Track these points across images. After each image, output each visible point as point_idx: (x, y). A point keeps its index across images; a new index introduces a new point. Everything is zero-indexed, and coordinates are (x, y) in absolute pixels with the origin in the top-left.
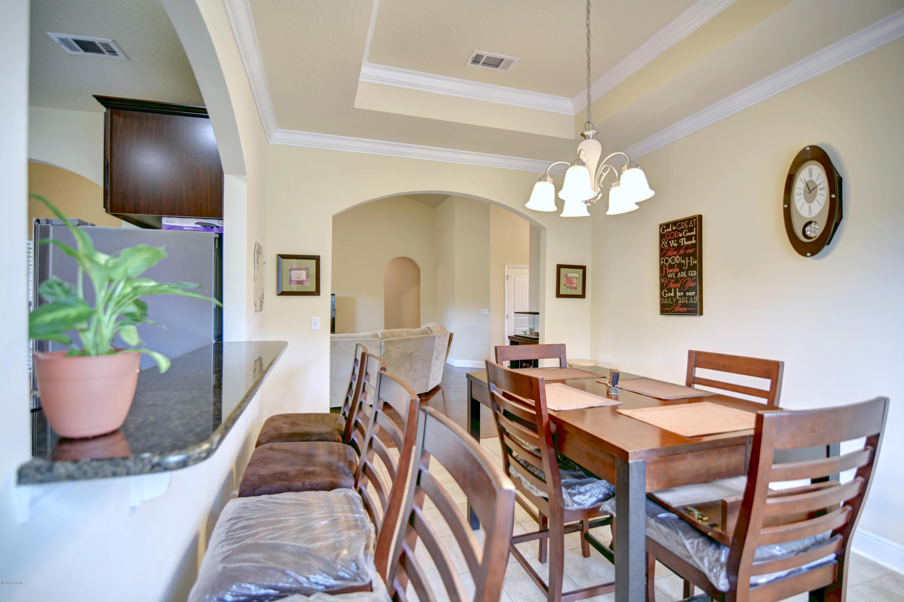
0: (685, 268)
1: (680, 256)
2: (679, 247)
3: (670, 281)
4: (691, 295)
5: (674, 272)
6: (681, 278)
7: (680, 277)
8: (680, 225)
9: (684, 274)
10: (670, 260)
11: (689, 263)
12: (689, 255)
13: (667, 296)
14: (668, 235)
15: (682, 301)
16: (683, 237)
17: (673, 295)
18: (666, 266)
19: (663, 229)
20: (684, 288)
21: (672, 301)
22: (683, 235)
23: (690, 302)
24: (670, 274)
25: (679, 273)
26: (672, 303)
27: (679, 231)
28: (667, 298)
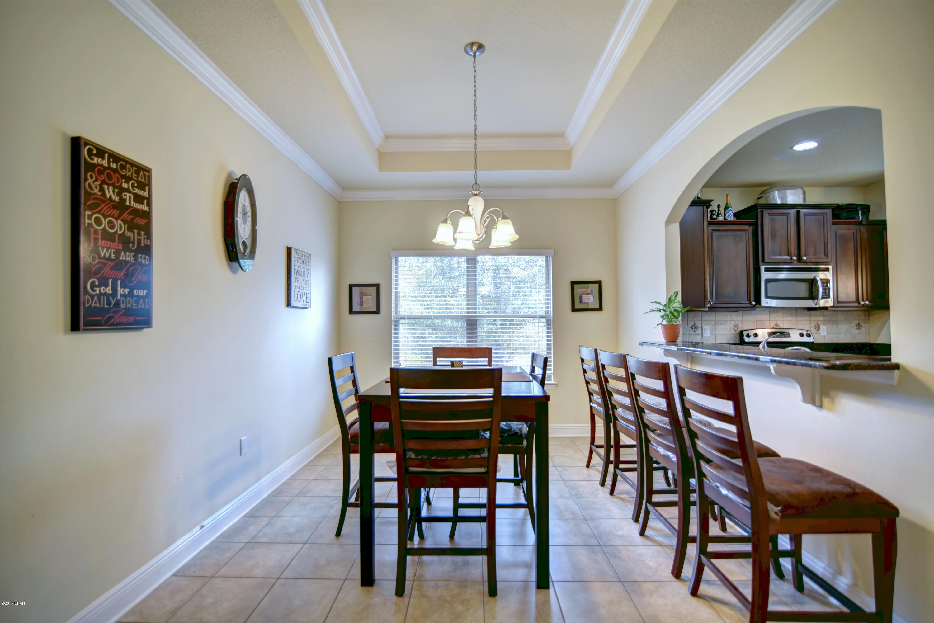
0: (133, 246)
1: (125, 222)
2: (121, 206)
3: (105, 264)
4: (142, 294)
5: (113, 248)
6: (126, 262)
7: (123, 260)
8: (124, 167)
9: (130, 257)
10: (105, 223)
11: (139, 241)
12: (139, 228)
13: (98, 292)
14: (100, 172)
15: (126, 304)
16: (128, 190)
17: (110, 292)
18: (96, 232)
19: (90, 153)
20: (130, 281)
21: (109, 303)
22: (128, 186)
23: (140, 306)
24: (105, 250)
25: (123, 253)
26: (108, 307)
27: (122, 176)
28: (100, 295)
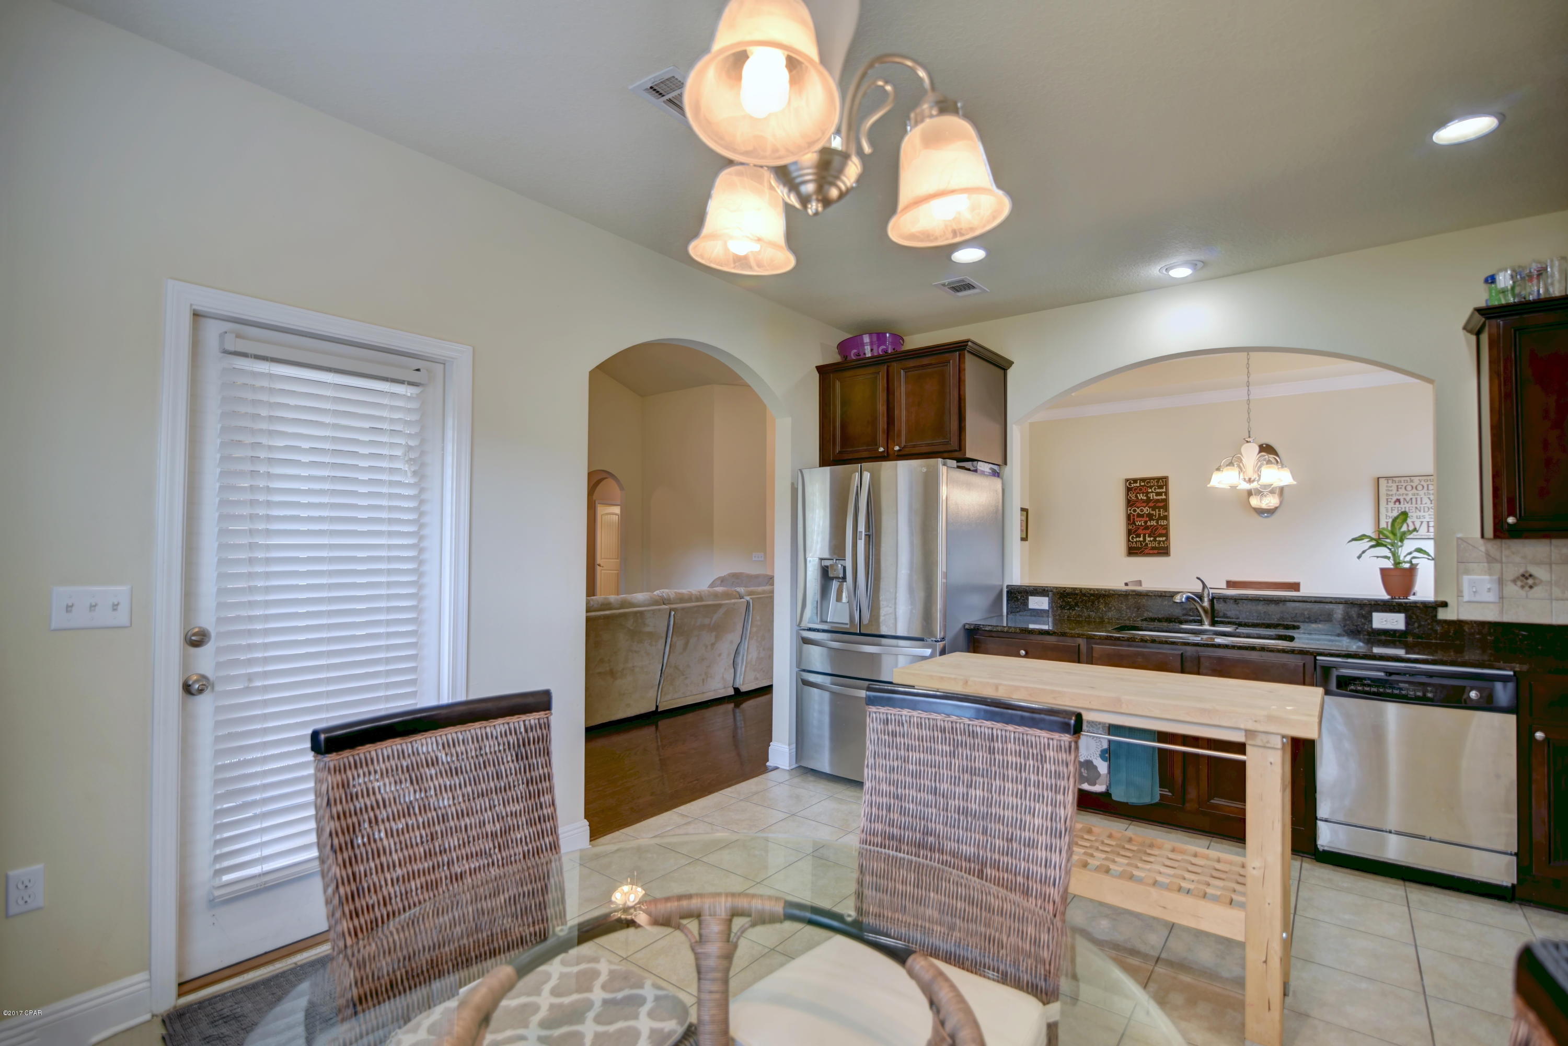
0: (1155, 518)
1: (1149, 507)
2: (1148, 500)
3: (1139, 528)
4: (1162, 540)
5: (1142, 520)
6: (1151, 526)
8: (1149, 482)
9: (1154, 523)
10: (1138, 511)
11: (1159, 514)
12: (1159, 508)
14: (1135, 490)
15: (1152, 545)
16: (1152, 492)
17: (1142, 540)
18: (1134, 515)
19: (1130, 484)
20: (1154, 534)
21: (1141, 544)
23: (1161, 546)
24: (1138, 522)
25: (1148, 522)
27: (1148, 487)
28: (1136, 542)
